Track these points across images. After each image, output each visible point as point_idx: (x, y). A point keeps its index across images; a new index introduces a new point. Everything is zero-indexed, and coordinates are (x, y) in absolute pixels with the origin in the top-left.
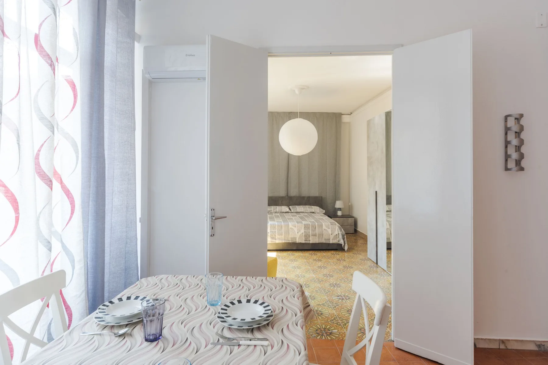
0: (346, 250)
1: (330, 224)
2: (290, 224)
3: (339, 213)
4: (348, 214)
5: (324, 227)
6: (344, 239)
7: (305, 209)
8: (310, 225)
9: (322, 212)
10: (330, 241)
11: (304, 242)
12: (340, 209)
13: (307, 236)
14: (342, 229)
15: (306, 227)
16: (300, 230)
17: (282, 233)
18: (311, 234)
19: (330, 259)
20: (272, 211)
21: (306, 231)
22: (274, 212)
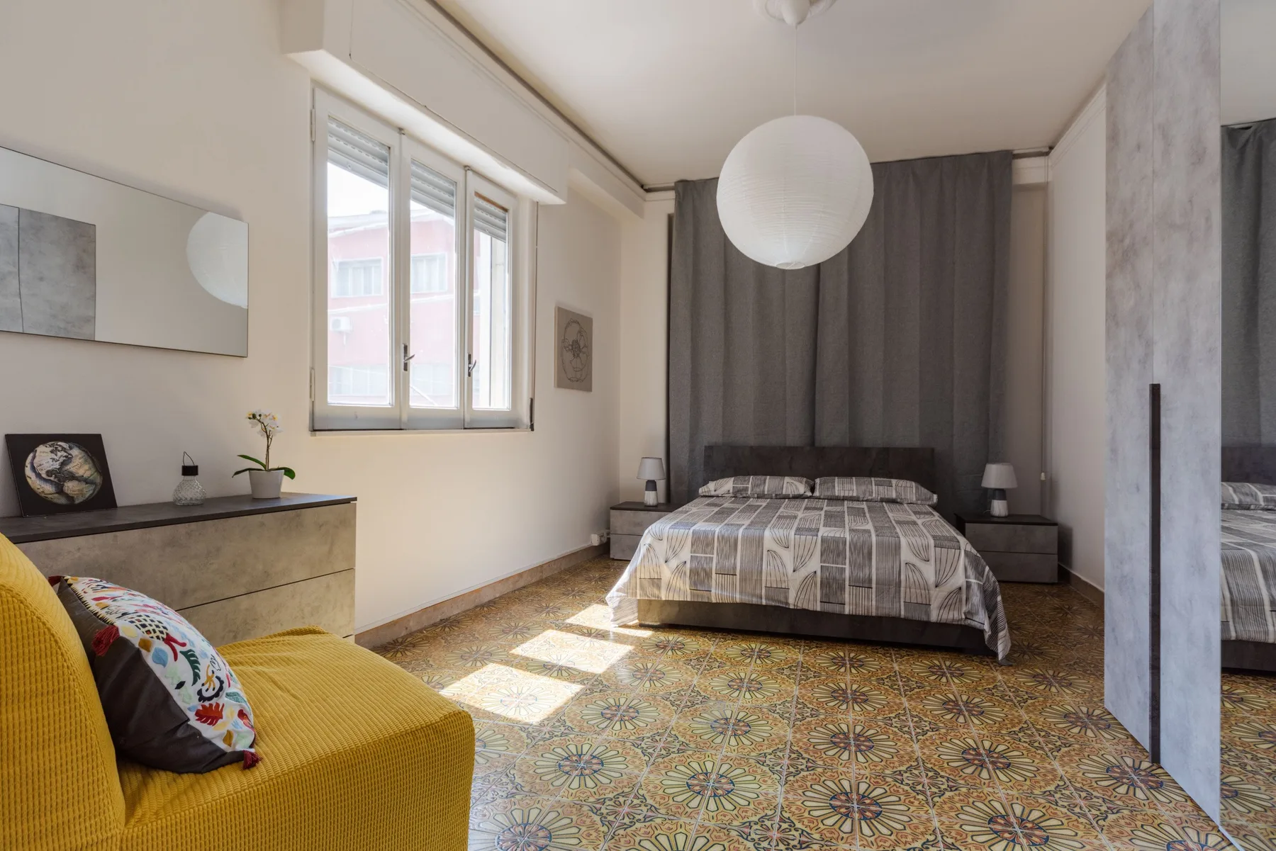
0: (1000, 657)
1: (932, 542)
2: (767, 533)
3: (999, 507)
4: (1036, 512)
5: (906, 555)
6: (990, 609)
7: (863, 488)
8: (845, 544)
9: (926, 499)
10: (928, 614)
11: (819, 609)
12: (1001, 494)
13: (831, 585)
14: (987, 568)
15: (832, 549)
16: (803, 559)
17: (735, 568)
18: (850, 580)
19: (911, 697)
20: (749, 492)
21: (829, 565)
22: (756, 496)
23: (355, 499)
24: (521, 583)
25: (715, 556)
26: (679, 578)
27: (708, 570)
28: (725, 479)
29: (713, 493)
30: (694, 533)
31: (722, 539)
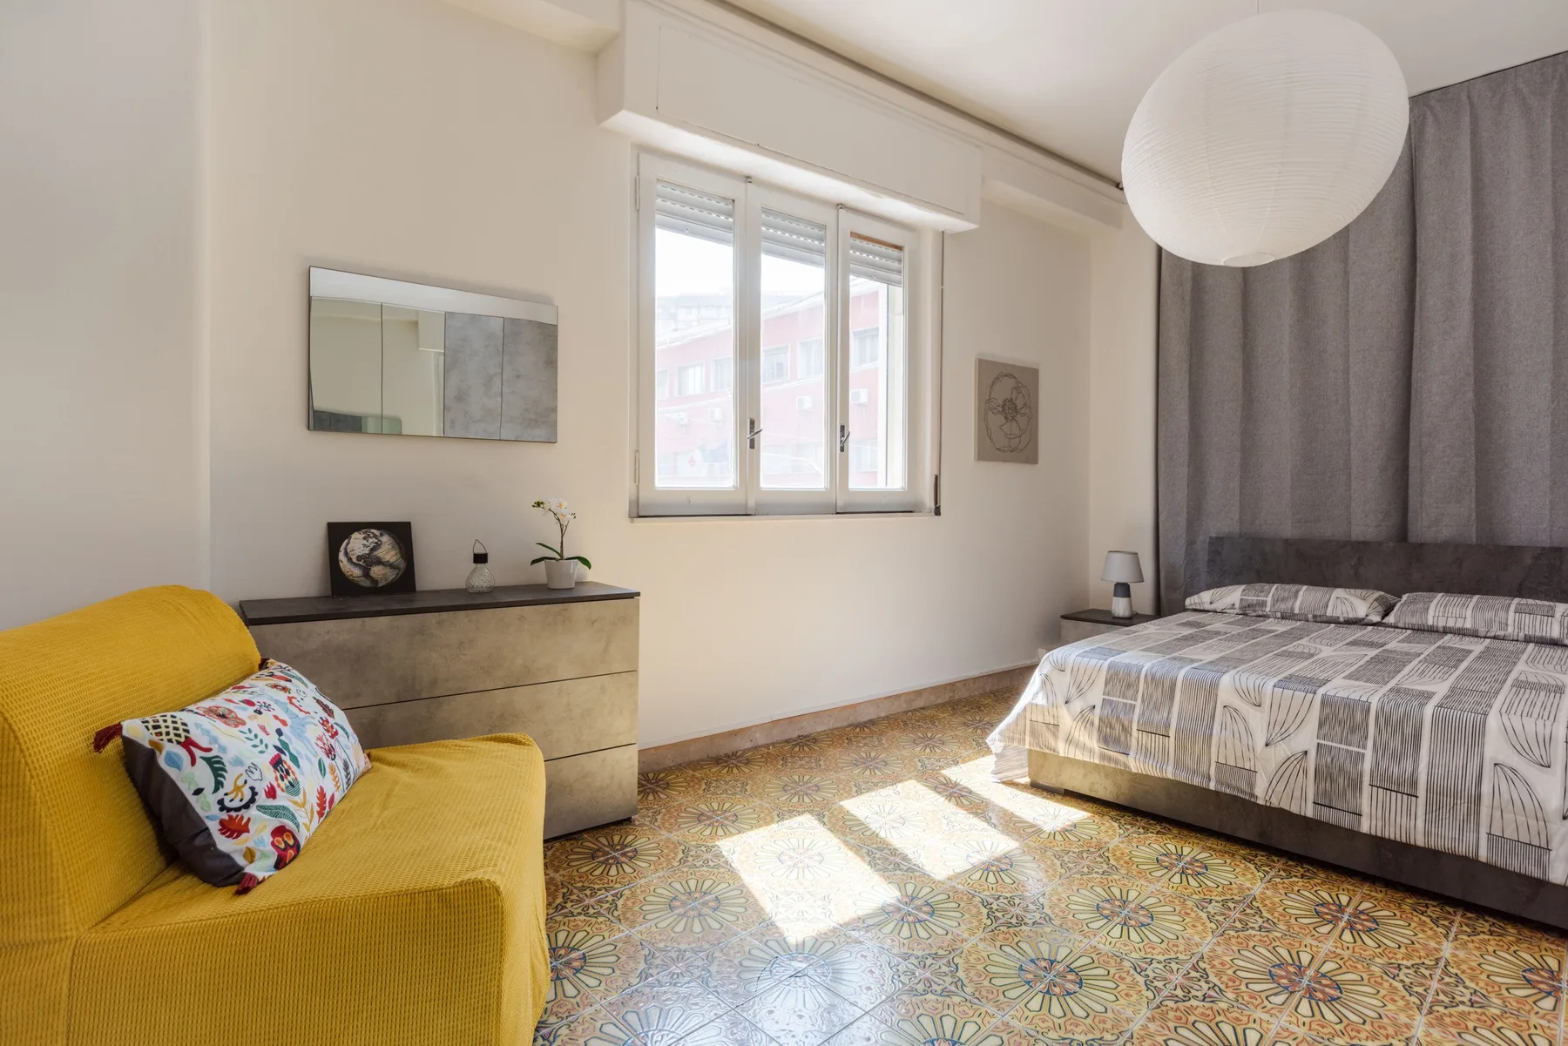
1: (1561, 732)
2: (1226, 680)
5: (1495, 747)
7: (1489, 615)
8: (1368, 711)
10: (1544, 866)
11: (1309, 814)
13: (1335, 778)
15: (1340, 718)
16: (1283, 730)
17: (1167, 726)
18: (1372, 776)
19: (1440, 1019)
20: (1268, 609)
21: (1334, 744)
22: (1279, 615)
23: (638, 594)
24: (920, 703)
25: (1138, 703)
26: (1083, 729)
27: (1126, 723)
28: (1230, 587)
29: (1207, 607)
30: (1109, 668)
31: (1153, 679)
